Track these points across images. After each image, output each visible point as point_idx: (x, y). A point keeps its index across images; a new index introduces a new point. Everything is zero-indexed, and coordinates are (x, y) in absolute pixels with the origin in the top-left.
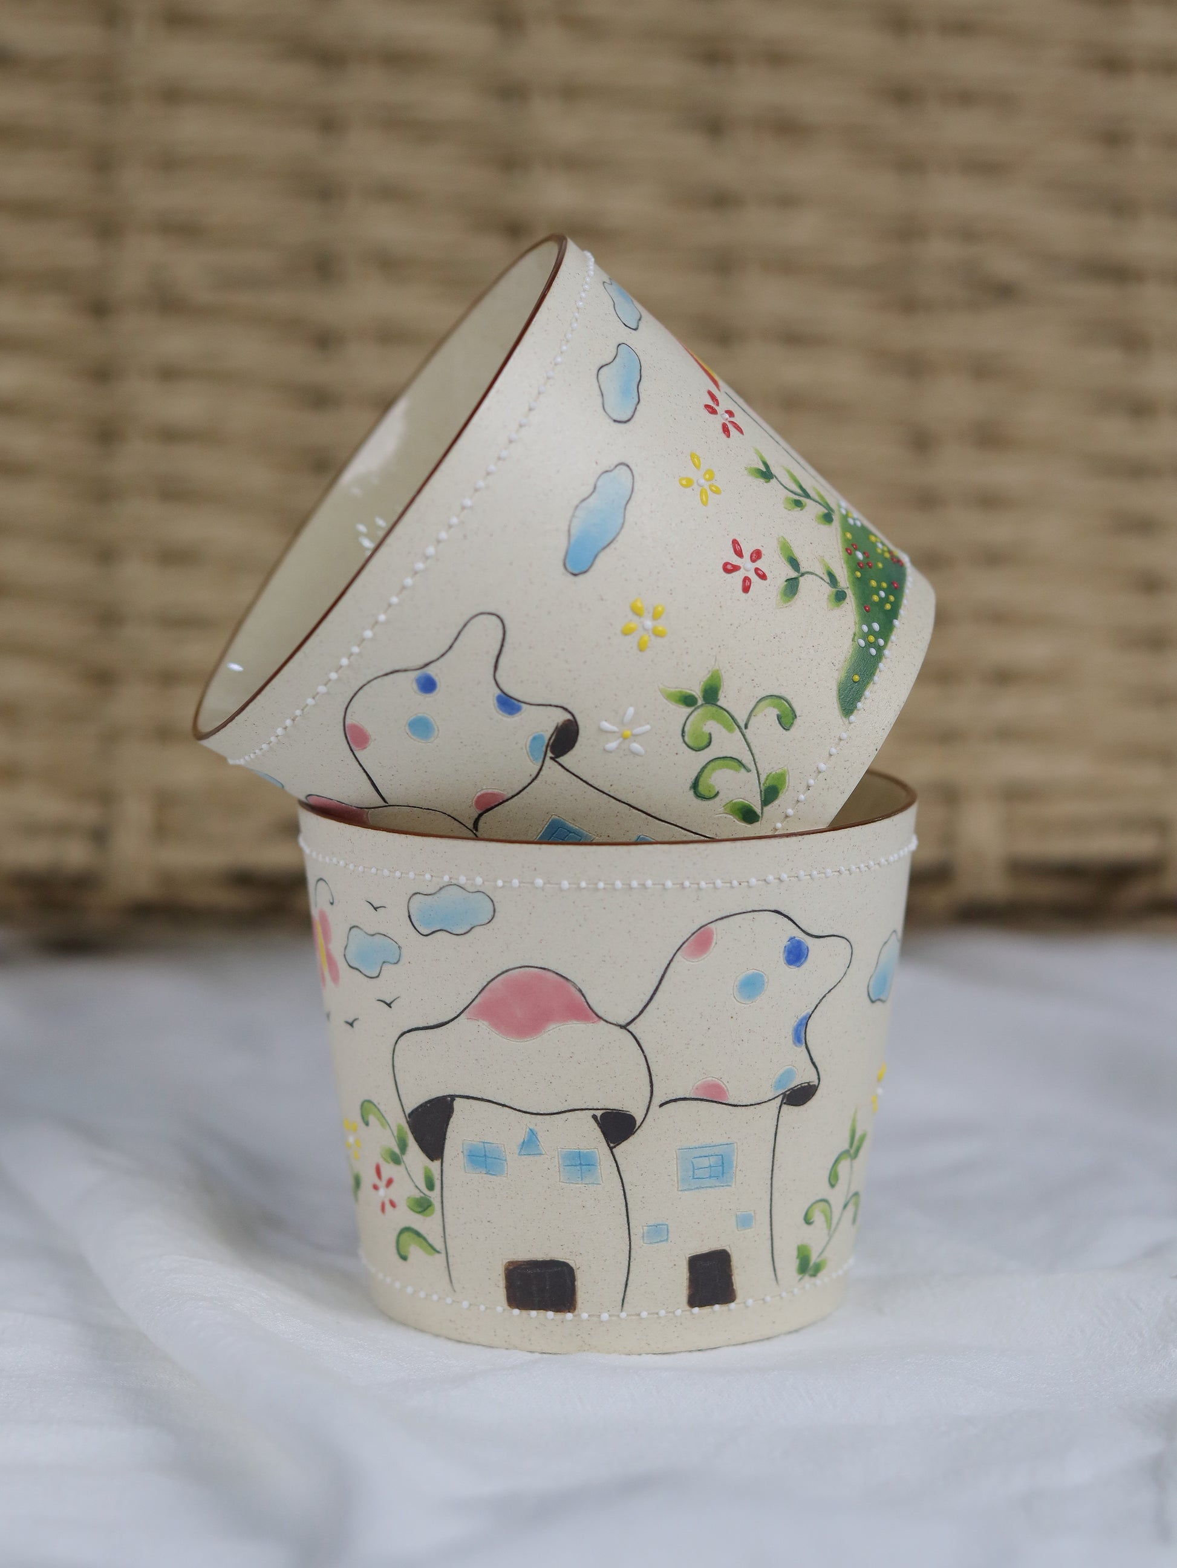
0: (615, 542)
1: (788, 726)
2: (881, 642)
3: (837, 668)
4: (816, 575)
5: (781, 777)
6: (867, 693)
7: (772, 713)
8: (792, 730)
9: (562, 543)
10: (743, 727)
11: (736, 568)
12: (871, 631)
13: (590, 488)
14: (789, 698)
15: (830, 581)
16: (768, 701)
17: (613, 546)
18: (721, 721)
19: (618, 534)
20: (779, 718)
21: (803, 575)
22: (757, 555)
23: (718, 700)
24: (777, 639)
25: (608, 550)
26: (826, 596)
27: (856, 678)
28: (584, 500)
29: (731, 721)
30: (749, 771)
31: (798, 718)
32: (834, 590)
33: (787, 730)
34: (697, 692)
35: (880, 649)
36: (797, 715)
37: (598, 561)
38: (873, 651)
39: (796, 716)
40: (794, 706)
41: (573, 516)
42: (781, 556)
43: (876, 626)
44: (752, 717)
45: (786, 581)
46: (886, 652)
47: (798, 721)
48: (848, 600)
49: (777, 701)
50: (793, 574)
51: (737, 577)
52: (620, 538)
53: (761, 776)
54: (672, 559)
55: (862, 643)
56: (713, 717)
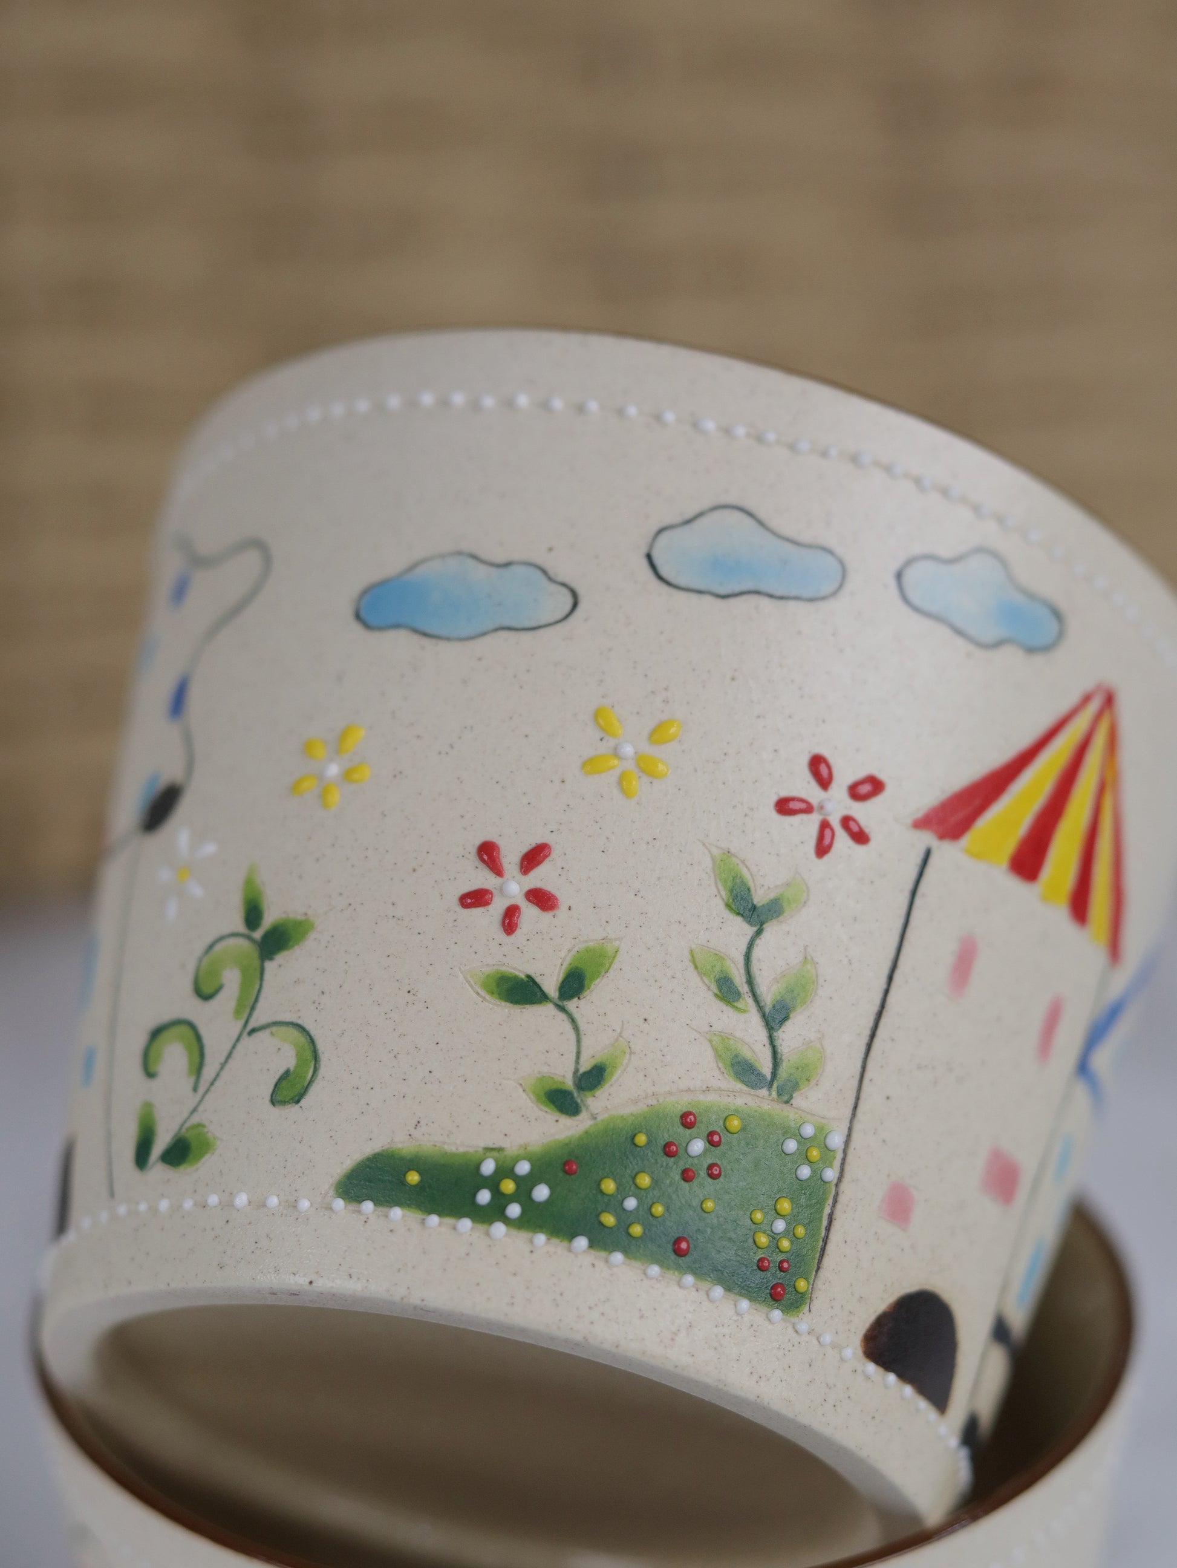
0: (434, 641)
1: (279, 1098)
2: (514, 1210)
3: (413, 1132)
4: (579, 1041)
5: (206, 1146)
6: (397, 1212)
7: (287, 1059)
8: (276, 1111)
9: (391, 564)
10: (249, 1027)
11: (496, 868)
12: (526, 1185)
13: (500, 557)
14: (322, 1071)
15: (585, 1073)
16: (302, 1039)
17: (425, 641)
18: (245, 986)
19: (448, 639)
20: (287, 1074)
21: (562, 1009)
22: (542, 899)
23: (271, 959)
24: (410, 997)
25: (415, 638)
26: (545, 1070)
27: (413, 1178)
28: (474, 557)
29: (248, 1003)
30: (195, 1089)
31: (297, 1106)
32: (569, 1084)
33: (273, 1102)
34: (269, 919)
35: (495, 1212)
36: (303, 1103)
37: (391, 634)
38: (484, 1197)
39: (298, 1102)
40: (314, 1089)
41: (443, 556)
42: (573, 952)
43: (541, 1193)
44: (267, 1032)
45: (529, 977)
46: (499, 1229)
47: (292, 1110)
48: (566, 1121)
49: (309, 1055)
50: (551, 985)
51: (481, 878)
52: (443, 645)
53: (195, 1114)
54: (452, 747)
55: (488, 1167)
56: (245, 971)
